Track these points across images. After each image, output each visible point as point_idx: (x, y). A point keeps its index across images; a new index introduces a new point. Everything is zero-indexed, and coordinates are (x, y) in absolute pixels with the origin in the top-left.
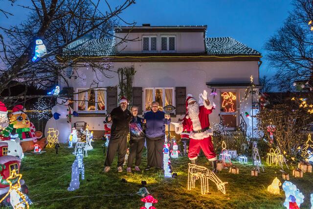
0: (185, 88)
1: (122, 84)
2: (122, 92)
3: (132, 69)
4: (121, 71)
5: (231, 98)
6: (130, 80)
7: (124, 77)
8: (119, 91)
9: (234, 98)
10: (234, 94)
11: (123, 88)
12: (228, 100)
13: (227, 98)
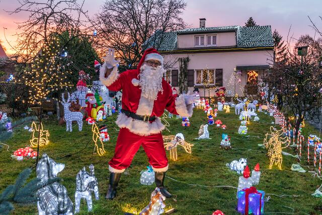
0: (222, 69)
1: (181, 68)
2: (181, 73)
3: (188, 58)
4: (181, 60)
5: (254, 75)
6: (186, 66)
7: (183, 63)
8: (179, 72)
9: (257, 75)
10: (257, 72)
11: (182, 70)
12: (252, 77)
13: (252, 75)
